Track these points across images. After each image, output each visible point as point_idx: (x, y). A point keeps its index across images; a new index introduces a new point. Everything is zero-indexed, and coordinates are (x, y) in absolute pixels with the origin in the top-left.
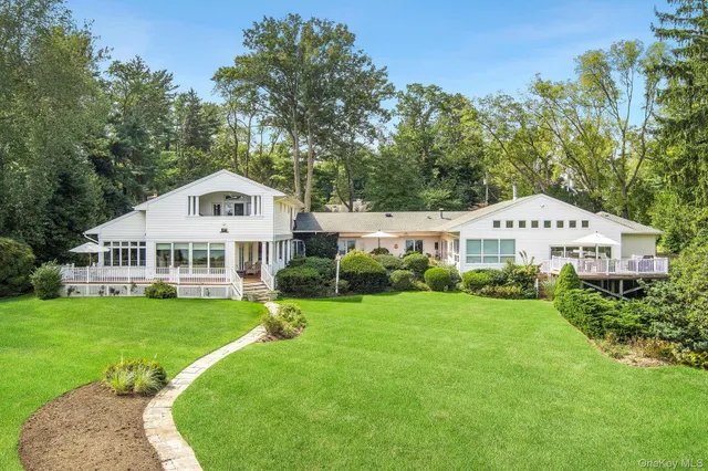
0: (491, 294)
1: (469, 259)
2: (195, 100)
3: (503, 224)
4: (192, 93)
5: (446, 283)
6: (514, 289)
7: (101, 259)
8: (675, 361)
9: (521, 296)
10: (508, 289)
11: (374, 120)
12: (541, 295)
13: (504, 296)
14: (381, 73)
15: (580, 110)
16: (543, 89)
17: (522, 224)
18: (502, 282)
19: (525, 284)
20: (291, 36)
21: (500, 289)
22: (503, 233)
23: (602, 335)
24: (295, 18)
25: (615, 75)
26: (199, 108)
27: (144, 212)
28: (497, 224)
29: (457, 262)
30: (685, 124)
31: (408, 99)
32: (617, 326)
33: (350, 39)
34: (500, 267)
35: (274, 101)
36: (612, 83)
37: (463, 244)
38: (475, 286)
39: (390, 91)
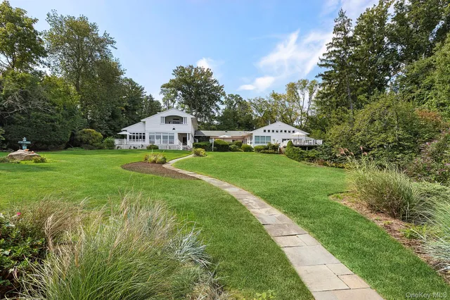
0: (264, 153)
1: (256, 142)
2: (152, 99)
3: (267, 131)
4: (150, 96)
5: (249, 149)
6: (271, 151)
7: (128, 137)
8: (328, 166)
9: (274, 153)
10: (270, 151)
11: (218, 103)
12: (281, 152)
13: (268, 153)
14: (221, 87)
15: (287, 103)
16: (274, 96)
17: (273, 131)
18: (267, 149)
19: (275, 149)
20: (190, 72)
21: (267, 151)
22: (267, 134)
23: (304, 160)
24: (192, 67)
25: (299, 91)
26: (153, 101)
27: (144, 122)
28: (265, 131)
29: (252, 144)
30: (329, 94)
31: (228, 99)
32: (308, 157)
33: (211, 74)
34: (266, 145)
35: (183, 96)
36: (298, 94)
37: (254, 137)
38: (258, 150)
39: (224, 94)
